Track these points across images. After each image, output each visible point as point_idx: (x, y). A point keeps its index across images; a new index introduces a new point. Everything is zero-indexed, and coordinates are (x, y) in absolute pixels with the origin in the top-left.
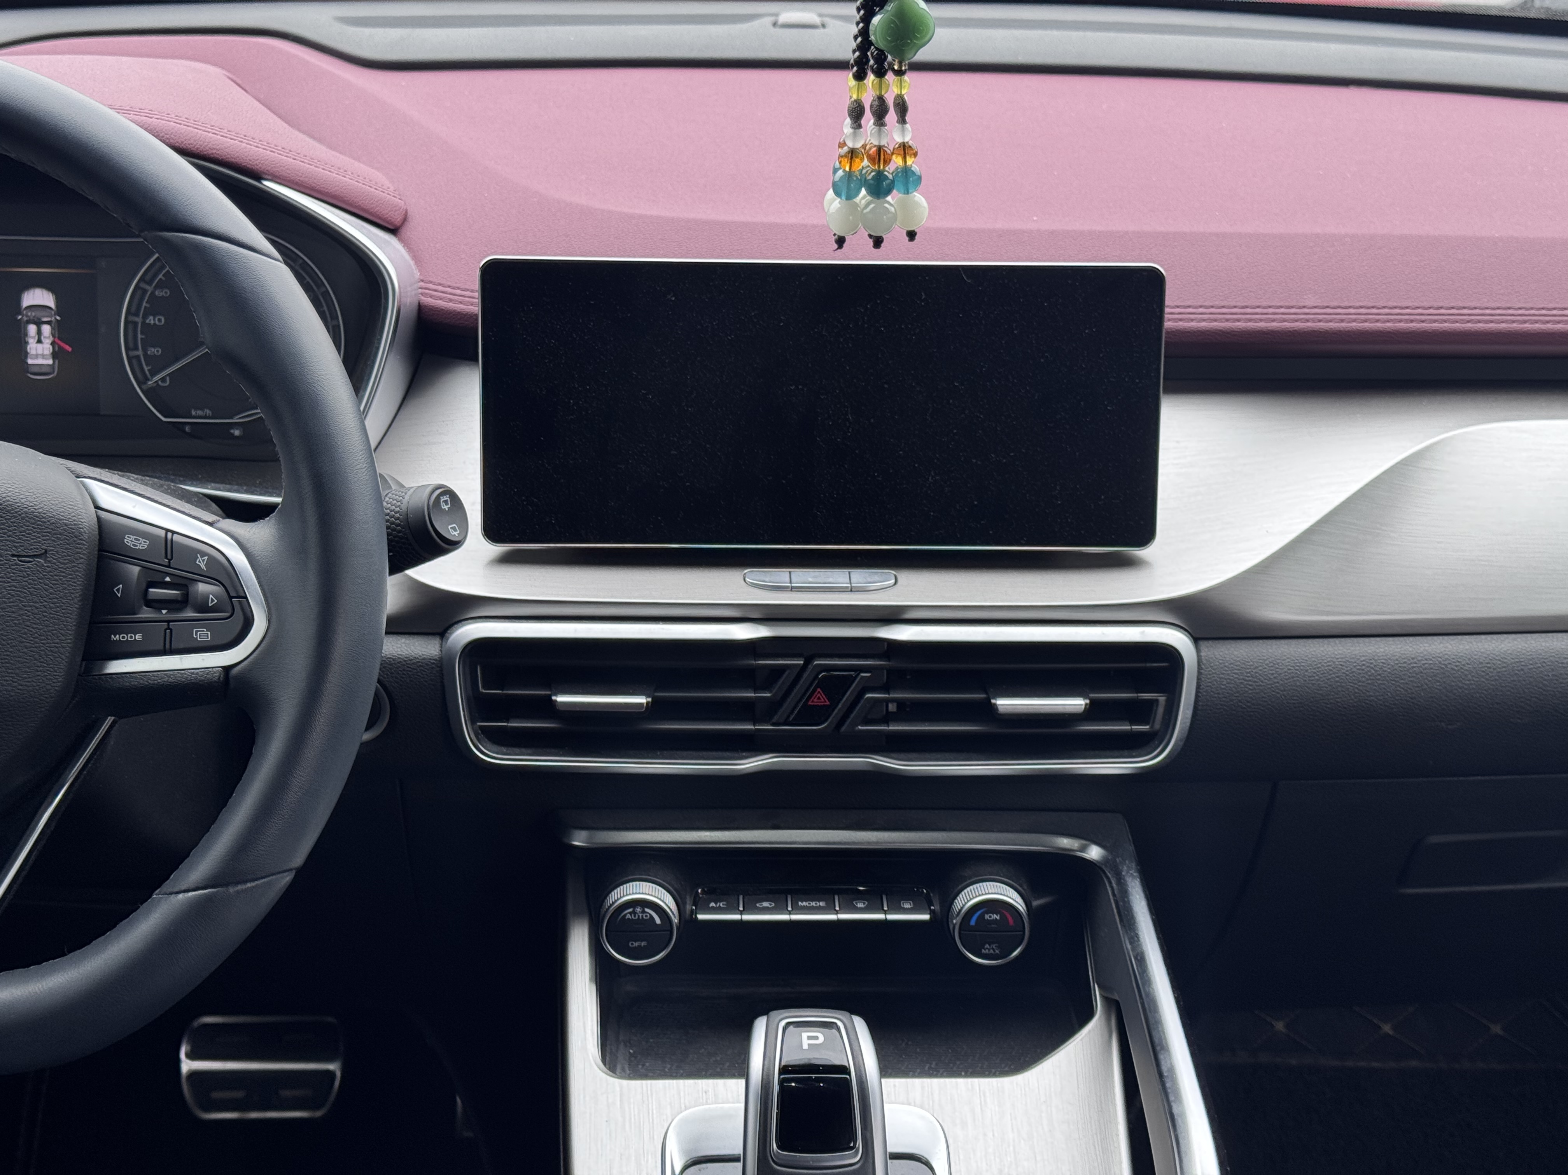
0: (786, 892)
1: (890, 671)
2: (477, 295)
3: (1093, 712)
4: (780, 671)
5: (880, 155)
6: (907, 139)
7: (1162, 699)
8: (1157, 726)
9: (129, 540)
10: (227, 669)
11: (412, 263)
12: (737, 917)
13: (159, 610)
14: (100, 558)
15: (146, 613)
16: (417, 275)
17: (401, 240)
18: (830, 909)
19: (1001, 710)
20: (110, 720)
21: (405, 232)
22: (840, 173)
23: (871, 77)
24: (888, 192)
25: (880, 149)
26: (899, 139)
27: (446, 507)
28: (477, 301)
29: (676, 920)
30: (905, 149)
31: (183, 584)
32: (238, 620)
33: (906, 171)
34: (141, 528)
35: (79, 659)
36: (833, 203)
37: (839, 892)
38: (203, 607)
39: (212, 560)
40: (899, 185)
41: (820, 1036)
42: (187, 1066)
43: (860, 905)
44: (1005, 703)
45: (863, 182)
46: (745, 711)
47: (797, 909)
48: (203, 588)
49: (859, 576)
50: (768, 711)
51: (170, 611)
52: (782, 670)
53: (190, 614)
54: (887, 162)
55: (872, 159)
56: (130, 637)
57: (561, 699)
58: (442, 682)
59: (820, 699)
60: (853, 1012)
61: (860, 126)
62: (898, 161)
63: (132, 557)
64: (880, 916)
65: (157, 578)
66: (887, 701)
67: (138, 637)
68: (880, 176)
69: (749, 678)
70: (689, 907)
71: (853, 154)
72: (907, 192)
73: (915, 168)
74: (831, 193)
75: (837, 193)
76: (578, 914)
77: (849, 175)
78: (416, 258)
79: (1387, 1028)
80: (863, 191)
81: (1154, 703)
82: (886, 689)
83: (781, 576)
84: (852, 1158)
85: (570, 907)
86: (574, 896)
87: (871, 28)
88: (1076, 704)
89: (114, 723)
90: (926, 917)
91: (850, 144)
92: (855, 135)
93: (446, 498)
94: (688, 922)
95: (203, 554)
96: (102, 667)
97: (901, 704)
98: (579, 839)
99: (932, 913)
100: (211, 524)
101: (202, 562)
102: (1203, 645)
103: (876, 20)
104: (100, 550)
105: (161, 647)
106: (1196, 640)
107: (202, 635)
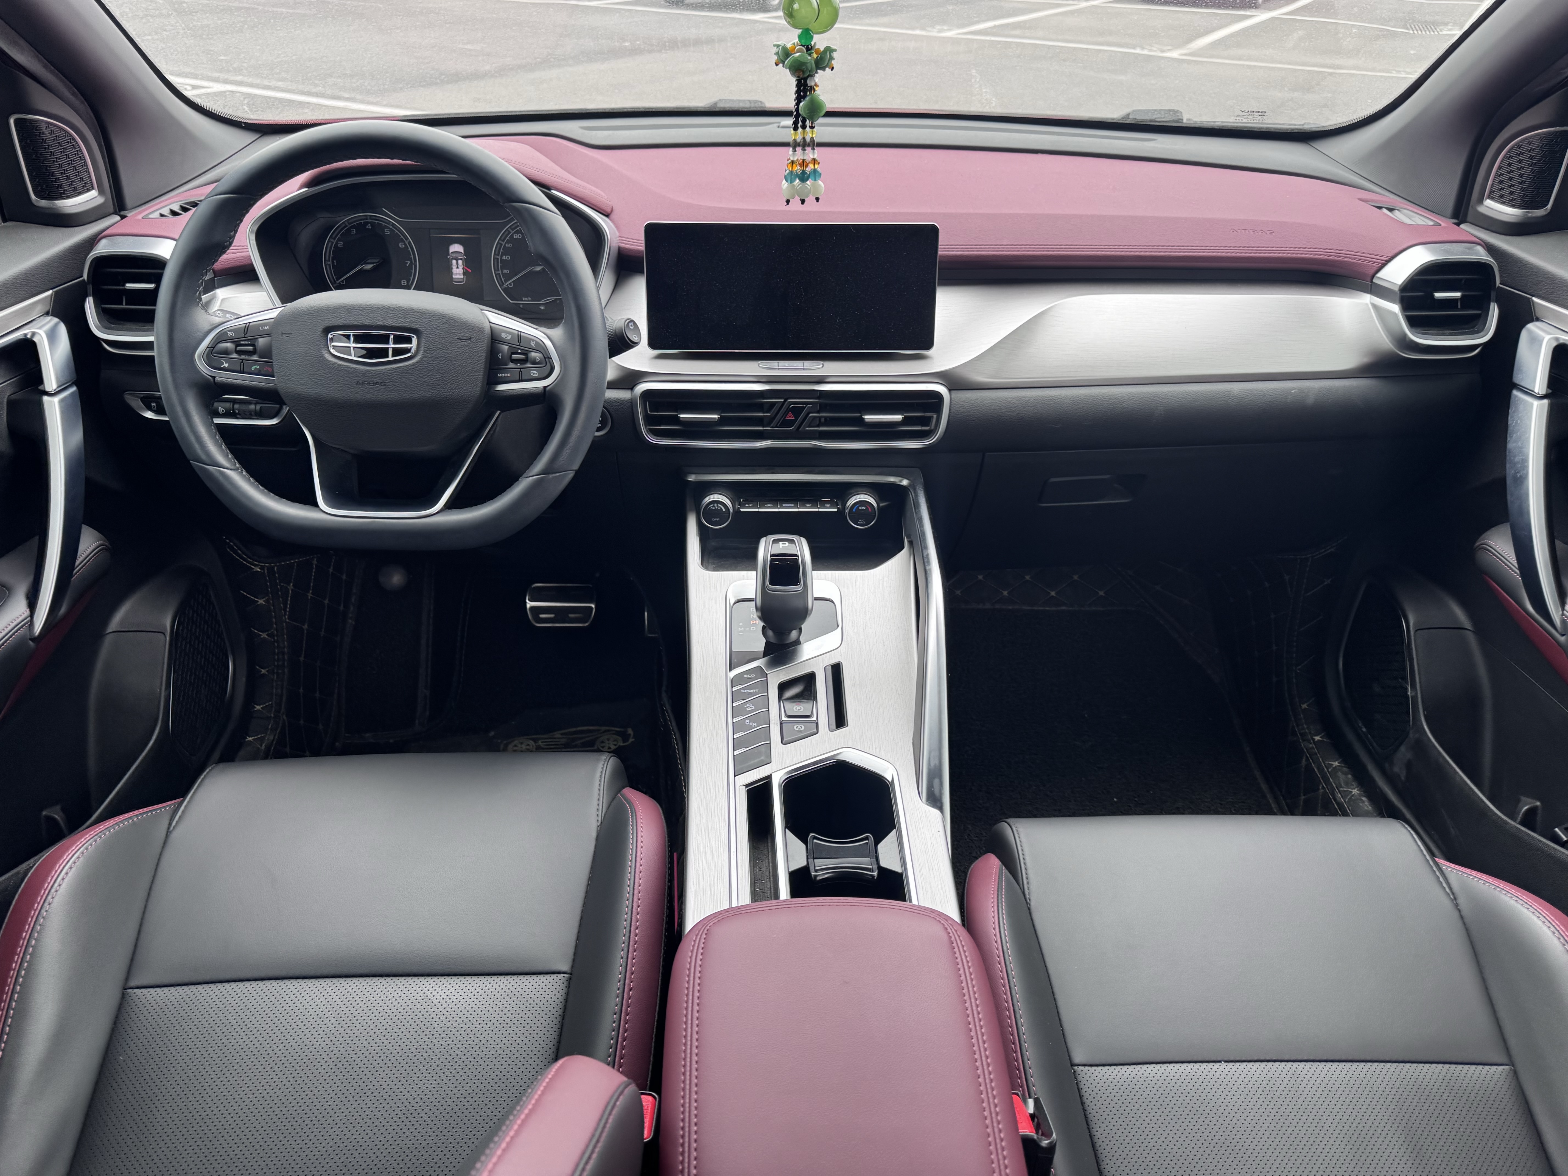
0: (777, 501)
1: (820, 405)
2: (643, 242)
3: (906, 421)
4: (773, 404)
5: (803, 163)
6: (815, 156)
7: (935, 416)
8: (933, 428)
9: (503, 335)
10: (545, 388)
11: (615, 229)
12: (757, 510)
13: (516, 364)
14: (492, 343)
15: (511, 365)
16: (618, 234)
17: (610, 220)
18: (796, 507)
19: (867, 420)
20: (499, 412)
21: (613, 216)
22: (788, 171)
23: (800, 130)
24: (807, 180)
25: (804, 160)
26: (812, 157)
27: (632, 328)
28: (643, 245)
29: (731, 511)
30: (814, 161)
31: (526, 353)
32: (548, 366)
33: (815, 171)
34: (508, 330)
35: (485, 383)
36: (785, 184)
37: (800, 501)
38: (534, 362)
39: (537, 343)
40: (812, 177)
41: (787, 544)
42: (529, 604)
43: (808, 505)
44: (868, 418)
45: (797, 176)
46: (760, 421)
47: (782, 507)
48: (534, 355)
49: (807, 364)
50: (768, 422)
51: (521, 364)
52: (774, 404)
53: (529, 365)
54: (807, 166)
55: (800, 165)
56: (505, 375)
57: (682, 416)
58: (632, 409)
59: (790, 416)
60: (801, 536)
61: (796, 151)
62: (811, 166)
63: (504, 342)
64: (817, 510)
65: (515, 351)
66: (820, 418)
67: (509, 375)
68: (804, 172)
69: (761, 407)
70: (737, 506)
71: (793, 162)
72: (815, 180)
73: (819, 169)
74: (784, 181)
75: (787, 181)
76: (691, 510)
77: (791, 172)
78: (617, 227)
79: (1053, 593)
80: (798, 181)
81: (931, 417)
82: (818, 412)
83: (774, 364)
84: (799, 588)
85: (688, 507)
86: (689, 502)
87: (800, 108)
88: (898, 418)
89: (500, 414)
90: (836, 510)
91: (792, 159)
92: (794, 155)
93: (632, 324)
94: (737, 513)
95: (533, 340)
96: (495, 388)
97: (826, 418)
98: (692, 478)
99: (838, 508)
100: (536, 329)
101: (533, 344)
102: (953, 392)
103: (801, 104)
104: (492, 339)
105: (518, 378)
106: (950, 390)
107: (534, 374)
